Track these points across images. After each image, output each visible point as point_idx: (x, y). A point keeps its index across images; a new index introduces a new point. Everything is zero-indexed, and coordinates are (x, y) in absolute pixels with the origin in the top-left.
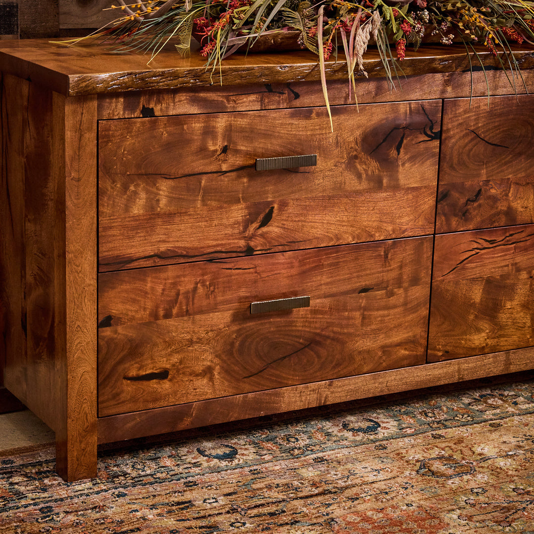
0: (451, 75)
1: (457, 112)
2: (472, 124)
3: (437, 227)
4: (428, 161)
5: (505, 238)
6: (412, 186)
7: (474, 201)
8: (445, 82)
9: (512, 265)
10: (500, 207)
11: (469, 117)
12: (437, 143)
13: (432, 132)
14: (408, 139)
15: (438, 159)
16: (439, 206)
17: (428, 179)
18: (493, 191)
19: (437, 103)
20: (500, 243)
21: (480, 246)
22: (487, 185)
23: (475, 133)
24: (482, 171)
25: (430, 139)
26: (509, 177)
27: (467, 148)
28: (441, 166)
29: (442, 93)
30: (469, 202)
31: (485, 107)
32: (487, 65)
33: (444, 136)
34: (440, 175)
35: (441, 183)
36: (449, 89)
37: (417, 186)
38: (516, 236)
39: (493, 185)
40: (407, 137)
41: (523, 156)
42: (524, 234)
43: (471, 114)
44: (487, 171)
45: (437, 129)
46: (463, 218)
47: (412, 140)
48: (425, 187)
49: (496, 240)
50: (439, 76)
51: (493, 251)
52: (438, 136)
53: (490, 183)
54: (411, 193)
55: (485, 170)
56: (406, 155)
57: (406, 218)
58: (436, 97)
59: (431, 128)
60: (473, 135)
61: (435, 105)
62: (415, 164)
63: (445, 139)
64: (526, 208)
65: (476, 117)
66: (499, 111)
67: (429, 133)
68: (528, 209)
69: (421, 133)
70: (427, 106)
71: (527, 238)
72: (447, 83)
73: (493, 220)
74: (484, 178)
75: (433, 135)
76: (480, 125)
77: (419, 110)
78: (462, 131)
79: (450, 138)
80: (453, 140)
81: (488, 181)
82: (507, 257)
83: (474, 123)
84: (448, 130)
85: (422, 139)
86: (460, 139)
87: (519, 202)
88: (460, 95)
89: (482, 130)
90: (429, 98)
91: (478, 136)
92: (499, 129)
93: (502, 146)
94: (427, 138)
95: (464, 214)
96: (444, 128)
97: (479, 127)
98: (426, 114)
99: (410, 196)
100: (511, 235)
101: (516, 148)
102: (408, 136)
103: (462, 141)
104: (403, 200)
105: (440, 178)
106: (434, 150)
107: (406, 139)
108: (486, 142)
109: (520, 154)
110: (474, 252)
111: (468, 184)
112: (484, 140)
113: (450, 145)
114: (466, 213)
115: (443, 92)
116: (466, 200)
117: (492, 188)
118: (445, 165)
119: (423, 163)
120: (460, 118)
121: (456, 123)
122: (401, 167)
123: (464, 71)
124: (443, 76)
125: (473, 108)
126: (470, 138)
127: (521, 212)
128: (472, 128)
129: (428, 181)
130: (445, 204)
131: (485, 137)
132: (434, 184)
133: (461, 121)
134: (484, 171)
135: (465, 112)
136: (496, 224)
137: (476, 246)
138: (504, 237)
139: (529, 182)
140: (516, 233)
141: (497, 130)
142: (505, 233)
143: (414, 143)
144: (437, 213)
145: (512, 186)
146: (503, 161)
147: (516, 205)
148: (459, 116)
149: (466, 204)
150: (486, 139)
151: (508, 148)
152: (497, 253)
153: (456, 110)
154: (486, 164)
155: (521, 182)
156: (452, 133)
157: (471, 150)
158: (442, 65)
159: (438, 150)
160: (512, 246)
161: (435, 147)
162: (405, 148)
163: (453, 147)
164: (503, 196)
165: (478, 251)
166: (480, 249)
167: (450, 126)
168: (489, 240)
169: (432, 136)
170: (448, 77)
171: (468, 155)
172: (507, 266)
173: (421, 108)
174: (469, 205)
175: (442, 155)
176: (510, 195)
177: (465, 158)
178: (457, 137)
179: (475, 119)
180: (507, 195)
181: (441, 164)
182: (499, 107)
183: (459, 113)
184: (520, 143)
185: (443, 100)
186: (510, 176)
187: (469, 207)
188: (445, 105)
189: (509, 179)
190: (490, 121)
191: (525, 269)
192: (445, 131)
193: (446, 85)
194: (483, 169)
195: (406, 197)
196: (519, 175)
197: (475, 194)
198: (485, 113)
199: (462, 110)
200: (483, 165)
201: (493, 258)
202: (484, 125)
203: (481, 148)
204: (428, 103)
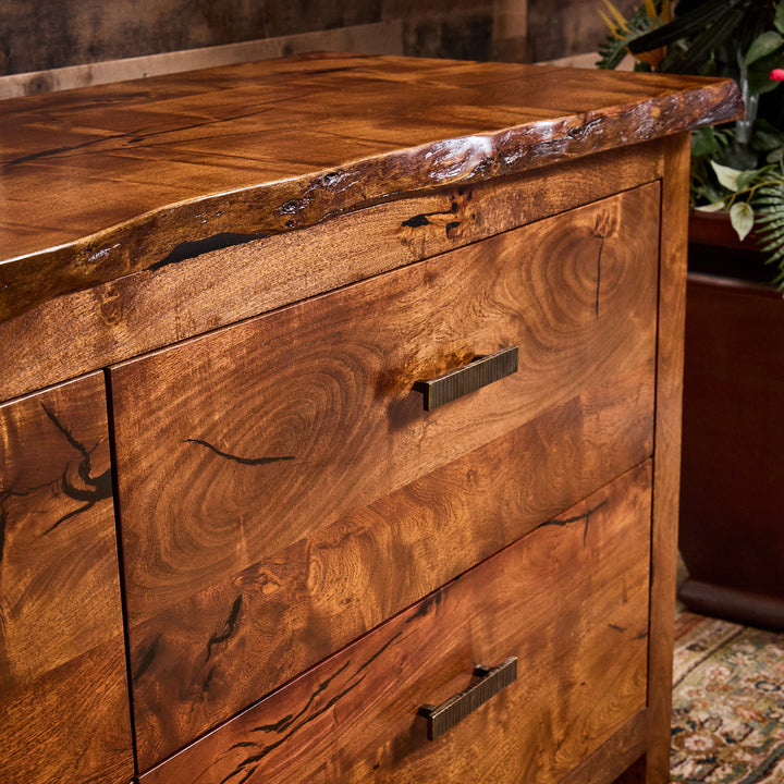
0: (120, 287)
1: (152, 397)
2: (197, 421)
3: (140, 753)
4: (89, 572)
5: (312, 699)
6: (53, 667)
7: (225, 638)
8: (105, 315)
9: (333, 759)
10: (290, 626)
11: (185, 403)
12: (106, 508)
13: (88, 481)
14: (20, 526)
15: (115, 557)
16: (137, 692)
17: (96, 627)
18: (270, 589)
19: (89, 385)
20: (301, 719)
21: (255, 751)
22: (253, 581)
23: (207, 445)
24: (238, 546)
25: (85, 503)
26: (301, 537)
27: (192, 495)
28: (127, 575)
29: (102, 348)
30: (214, 646)
31: (225, 361)
32: (215, 233)
33: (124, 480)
34: (130, 601)
35: (133, 624)
36: (119, 332)
37: (67, 660)
38: (334, 684)
39: (268, 572)
40: (14, 523)
41: (330, 469)
42: (351, 670)
43: (190, 393)
44: (248, 542)
45: (100, 469)
46: (206, 694)
47: (33, 524)
48: (92, 652)
49: (290, 716)
50: (84, 298)
51: (288, 747)
52: (110, 486)
53: (261, 571)
54: (52, 689)
55: (244, 544)
56: (20, 580)
57: (49, 768)
58: (87, 369)
59: (84, 470)
60: (203, 452)
61: (85, 393)
62: (51, 598)
63: (130, 489)
64: (348, 601)
65: (203, 398)
66: (259, 363)
67: (79, 485)
68: (354, 603)
69: (56, 495)
70: (62, 405)
71: (359, 677)
72: (109, 315)
73: (279, 666)
74: (244, 564)
75: (93, 489)
76: (217, 417)
77: (38, 424)
78: (171, 450)
79: (143, 480)
80: (152, 485)
81: (254, 568)
82: (322, 745)
83: (202, 415)
84: (134, 459)
85: (61, 513)
86: (169, 475)
87: (331, 592)
88: (153, 342)
89: (225, 431)
90: (63, 377)
91: (215, 450)
92: (266, 413)
93: (276, 459)
94: (75, 505)
95: (206, 686)
96: (123, 456)
97: (215, 425)
98: (63, 430)
99: (52, 699)
100: (323, 686)
101: (310, 453)
102: (18, 516)
103: (176, 480)
104: (33, 718)
105: (130, 609)
106: (102, 535)
107: (12, 528)
108: (239, 460)
109: (321, 466)
110: (243, 774)
111: (205, 596)
112: (234, 458)
113: (145, 502)
114: (210, 677)
115: (105, 345)
116: (207, 640)
117: (265, 583)
118: (139, 569)
119: (75, 584)
120: (161, 413)
121: (151, 434)
122: (10, 624)
123: (155, 267)
124: (98, 297)
125: (194, 372)
126: (195, 463)
127: (339, 615)
128: (199, 432)
129: (96, 632)
130: (152, 678)
131: (234, 446)
132: (116, 633)
133: (164, 422)
134: (242, 545)
135: (175, 389)
136: (287, 674)
137: (244, 754)
138: (308, 700)
139: (350, 531)
140: (333, 677)
141: (262, 417)
142: (311, 684)
143: (38, 532)
144: (136, 712)
145: (313, 557)
146: (285, 501)
147: (326, 604)
148: (160, 409)
149: (209, 653)
150: (236, 454)
151: (293, 458)
152: (298, 748)
153: (148, 393)
154: (244, 523)
155: (330, 541)
156: (145, 464)
157: (202, 497)
158: (94, 262)
159: (112, 530)
160: (329, 711)
161: (102, 525)
162: (13, 561)
163: (153, 506)
164: (293, 595)
165: (254, 764)
166: (257, 758)
167: (137, 445)
168: (276, 722)
169: (90, 492)
170: (110, 294)
171: (197, 515)
172: (323, 767)
173: (44, 416)
174: (216, 653)
175: (126, 541)
176: (310, 583)
177: (190, 524)
178: (161, 472)
179: (204, 404)
180: (303, 587)
181: (128, 567)
182: (261, 351)
183: (158, 399)
184: (319, 435)
185: (106, 370)
186: (305, 534)
187: (217, 658)
188: (113, 387)
189: (303, 541)
190: (241, 398)
191: (360, 755)
192: (125, 465)
193: (110, 320)
194: (238, 540)
195: (39, 708)
196: (326, 523)
197: (227, 618)
198: (225, 377)
199: (164, 386)
200: (238, 528)
201: (289, 764)
202: (228, 414)
203: (227, 482)
204: (64, 392)
